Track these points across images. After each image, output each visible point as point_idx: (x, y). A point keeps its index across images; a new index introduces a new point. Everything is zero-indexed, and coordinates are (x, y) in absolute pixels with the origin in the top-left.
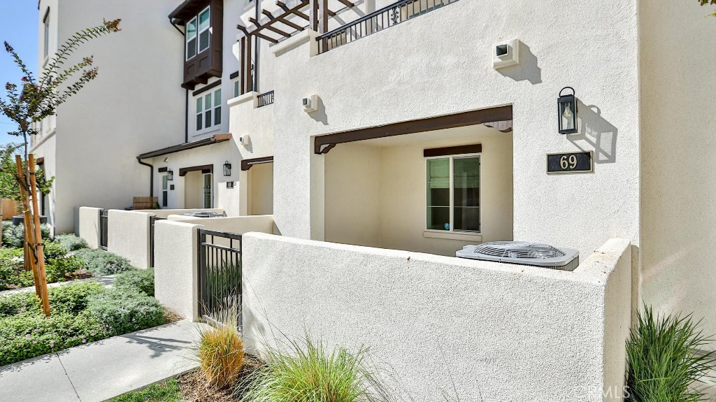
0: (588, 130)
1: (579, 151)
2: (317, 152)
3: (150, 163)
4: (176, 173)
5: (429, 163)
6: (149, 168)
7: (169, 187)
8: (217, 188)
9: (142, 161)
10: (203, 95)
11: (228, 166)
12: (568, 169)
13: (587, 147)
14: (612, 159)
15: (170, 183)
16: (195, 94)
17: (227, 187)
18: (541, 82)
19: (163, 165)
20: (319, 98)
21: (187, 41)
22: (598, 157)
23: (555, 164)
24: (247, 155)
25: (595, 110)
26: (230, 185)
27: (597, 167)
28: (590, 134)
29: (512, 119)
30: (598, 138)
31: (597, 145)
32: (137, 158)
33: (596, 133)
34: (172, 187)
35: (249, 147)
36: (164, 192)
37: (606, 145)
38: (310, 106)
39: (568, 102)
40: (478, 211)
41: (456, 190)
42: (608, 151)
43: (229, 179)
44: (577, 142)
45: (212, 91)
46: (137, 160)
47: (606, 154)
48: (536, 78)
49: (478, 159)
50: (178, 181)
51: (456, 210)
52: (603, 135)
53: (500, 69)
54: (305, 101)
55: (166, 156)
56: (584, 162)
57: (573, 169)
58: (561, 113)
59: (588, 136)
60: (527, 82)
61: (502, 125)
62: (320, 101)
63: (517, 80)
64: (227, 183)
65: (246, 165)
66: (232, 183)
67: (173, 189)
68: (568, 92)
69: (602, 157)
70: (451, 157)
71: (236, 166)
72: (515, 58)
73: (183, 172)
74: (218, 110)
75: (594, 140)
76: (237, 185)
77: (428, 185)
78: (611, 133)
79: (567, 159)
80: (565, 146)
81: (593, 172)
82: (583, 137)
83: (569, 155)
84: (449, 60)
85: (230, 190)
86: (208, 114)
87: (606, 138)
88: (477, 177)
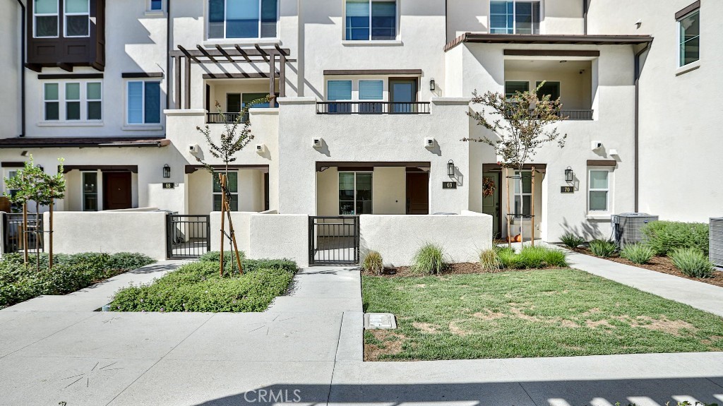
1: (452, 181)
11: (167, 169)
12: (449, 187)
13: (455, 181)
14: (462, 185)
17: (165, 187)
22: (458, 184)
24: (193, 162)
25: (458, 169)
26: (168, 186)
27: (457, 187)
28: (456, 176)
31: (458, 180)
33: (458, 176)
35: (198, 154)
37: (460, 181)
41: (358, 191)
43: (168, 181)
49: (371, 174)
56: (454, 185)
58: (449, 168)
64: (165, 184)
65: (190, 169)
66: (172, 184)
68: (451, 162)
70: (355, 172)
78: (462, 177)
79: (449, 184)
85: (167, 190)
86: (73, 105)
87: (460, 178)
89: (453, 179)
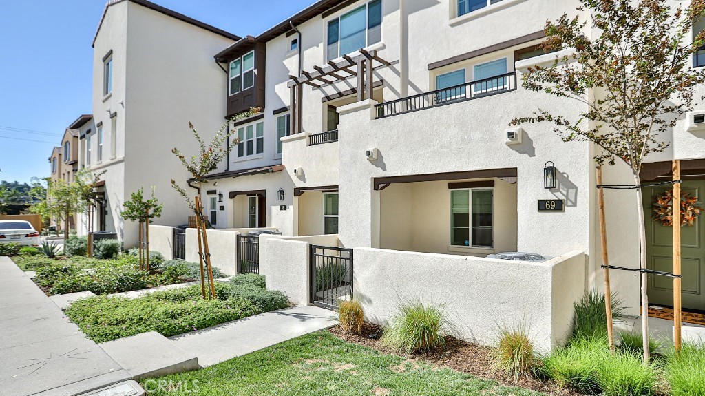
0: (562, 187)
1: (556, 199)
2: (376, 188)
3: (198, 185)
4: (226, 196)
5: (452, 192)
6: (197, 190)
7: (218, 208)
8: (270, 210)
9: (192, 184)
10: (245, 126)
11: (282, 192)
12: (550, 209)
13: (562, 197)
14: (575, 205)
15: (218, 205)
16: (236, 125)
17: (281, 209)
18: (535, 156)
19: (212, 188)
20: (378, 150)
21: (230, 79)
22: (567, 202)
23: (543, 206)
24: (299, 184)
25: (566, 175)
26: (283, 208)
27: (567, 209)
28: (563, 189)
29: (516, 176)
30: (567, 192)
31: (567, 196)
32: (188, 181)
33: (566, 189)
34: (222, 208)
35: (302, 177)
36: (212, 212)
37: (571, 197)
38: (372, 157)
39: (550, 171)
40: (491, 231)
41: (474, 215)
42: (573, 200)
43: (282, 203)
44: (556, 194)
45: (254, 123)
46: (187, 184)
47: (571, 202)
48: (532, 153)
49: (491, 192)
50: (228, 203)
51: (474, 231)
52: (570, 191)
53: (509, 145)
54: (369, 153)
55: (216, 180)
56: (559, 206)
57: (554, 209)
58: (546, 176)
59: (561, 190)
60: (526, 155)
61: (511, 179)
62: (379, 152)
63: (521, 153)
64: (281, 207)
65: (298, 192)
66: (285, 207)
67: (223, 209)
68: (550, 165)
69: (569, 203)
70: (470, 190)
71: (289, 193)
72: (519, 140)
73: (233, 195)
74: (260, 141)
75: (565, 193)
76: (290, 209)
77: (452, 210)
78: (574, 190)
79: (550, 204)
80: (548, 195)
81: (564, 211)
82: (558, 191)
83: (550, 201)
84: (477, 136)
85: (283, 212)
86: (250, 143)
87: (572, 192)
88: (491, 205)
89: (557, 194)
